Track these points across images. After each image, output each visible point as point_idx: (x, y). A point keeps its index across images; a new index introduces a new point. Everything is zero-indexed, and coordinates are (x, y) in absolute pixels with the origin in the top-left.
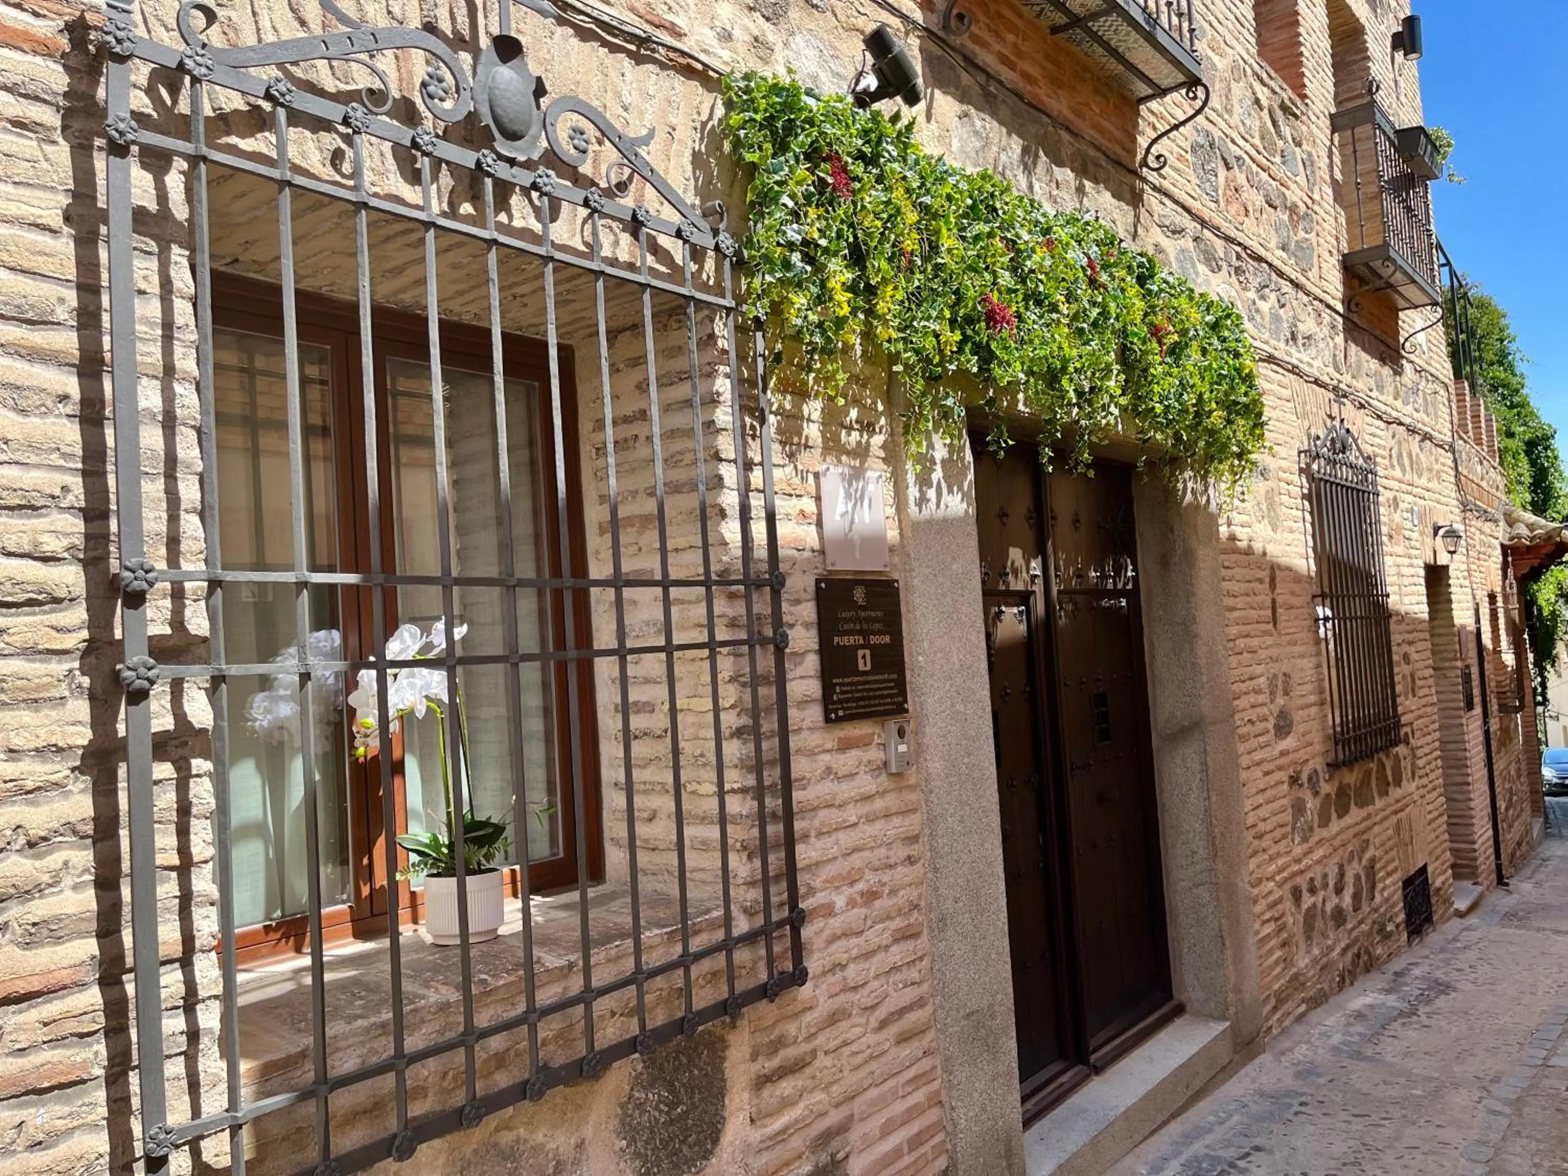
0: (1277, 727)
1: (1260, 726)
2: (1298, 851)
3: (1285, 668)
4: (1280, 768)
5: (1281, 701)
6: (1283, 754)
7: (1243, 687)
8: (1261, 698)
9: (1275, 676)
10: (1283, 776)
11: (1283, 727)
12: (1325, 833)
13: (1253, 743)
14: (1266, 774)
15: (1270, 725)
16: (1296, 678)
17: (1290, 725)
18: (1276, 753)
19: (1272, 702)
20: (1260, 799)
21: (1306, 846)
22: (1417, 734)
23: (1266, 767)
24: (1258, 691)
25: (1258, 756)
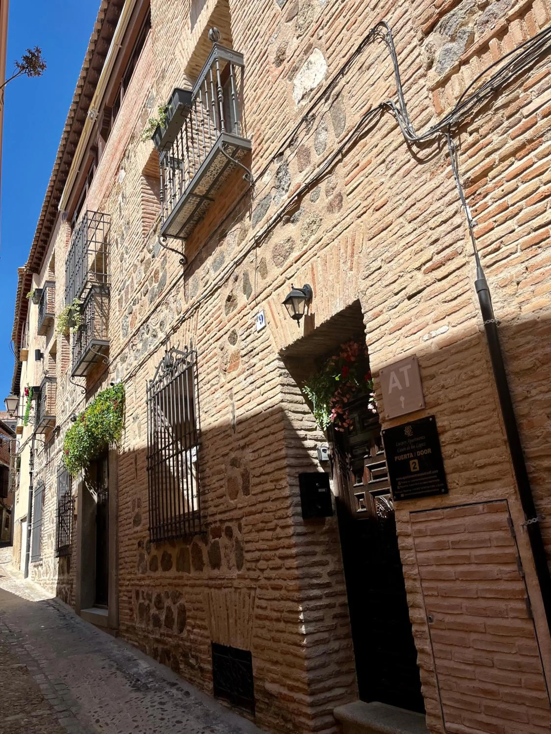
0: (134, 521)
1: (128, 521)
2: (140, 575)
3: (138, 496)
4: (134, 538)
5: (136, 510)
6: (136, 532)
7: (124, 506)
8: (129, 510)
9: (134, 500)
10: (136, 542)
11: (137, 522)
12: (152, 574)
13: (126, 527)
14: (129, 539)
15: (132, 520)
16: (143, 500)
17: (140, 520)
18: (133, 532)
19: (133, 511)
20: (126, 548)
21: (143, 575)
22: (245, 530)
23: (129, 537)
24: (128, 508)
25: (127, 532)
